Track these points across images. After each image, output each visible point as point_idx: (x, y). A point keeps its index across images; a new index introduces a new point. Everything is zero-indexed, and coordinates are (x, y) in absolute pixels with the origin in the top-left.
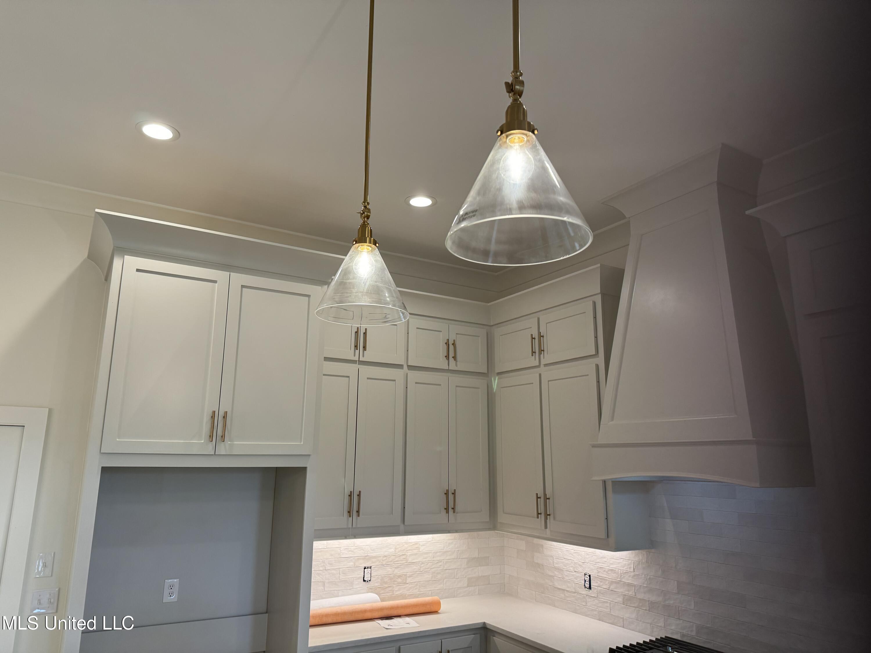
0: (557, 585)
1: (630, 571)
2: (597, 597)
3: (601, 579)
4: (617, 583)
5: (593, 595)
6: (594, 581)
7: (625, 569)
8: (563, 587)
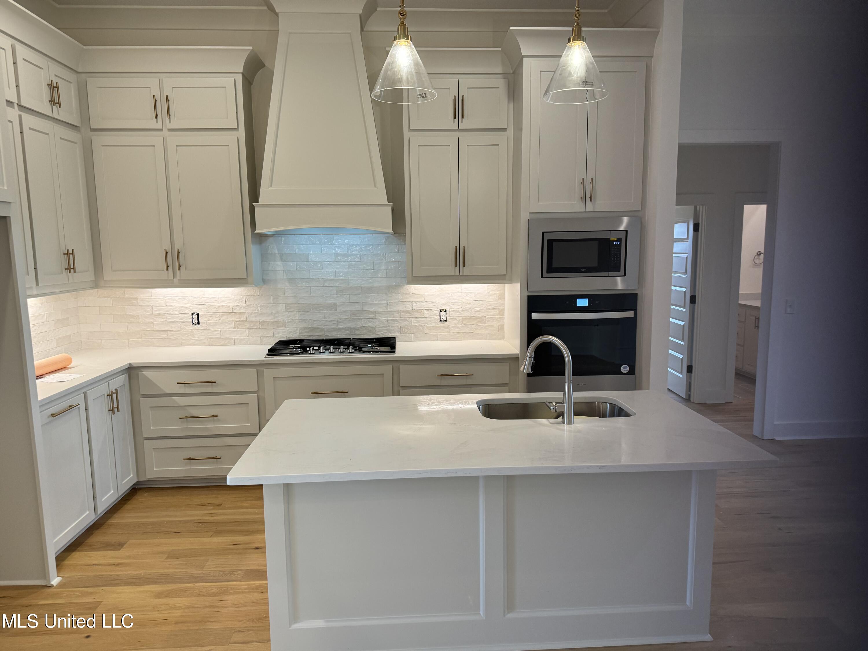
0: (157, 328)
1: (242, 303)
2: (206, 329)
3: (210, 314)
4: (229, 314)
5: (202, 329)
6: (202, 318)
7: (237, 303)
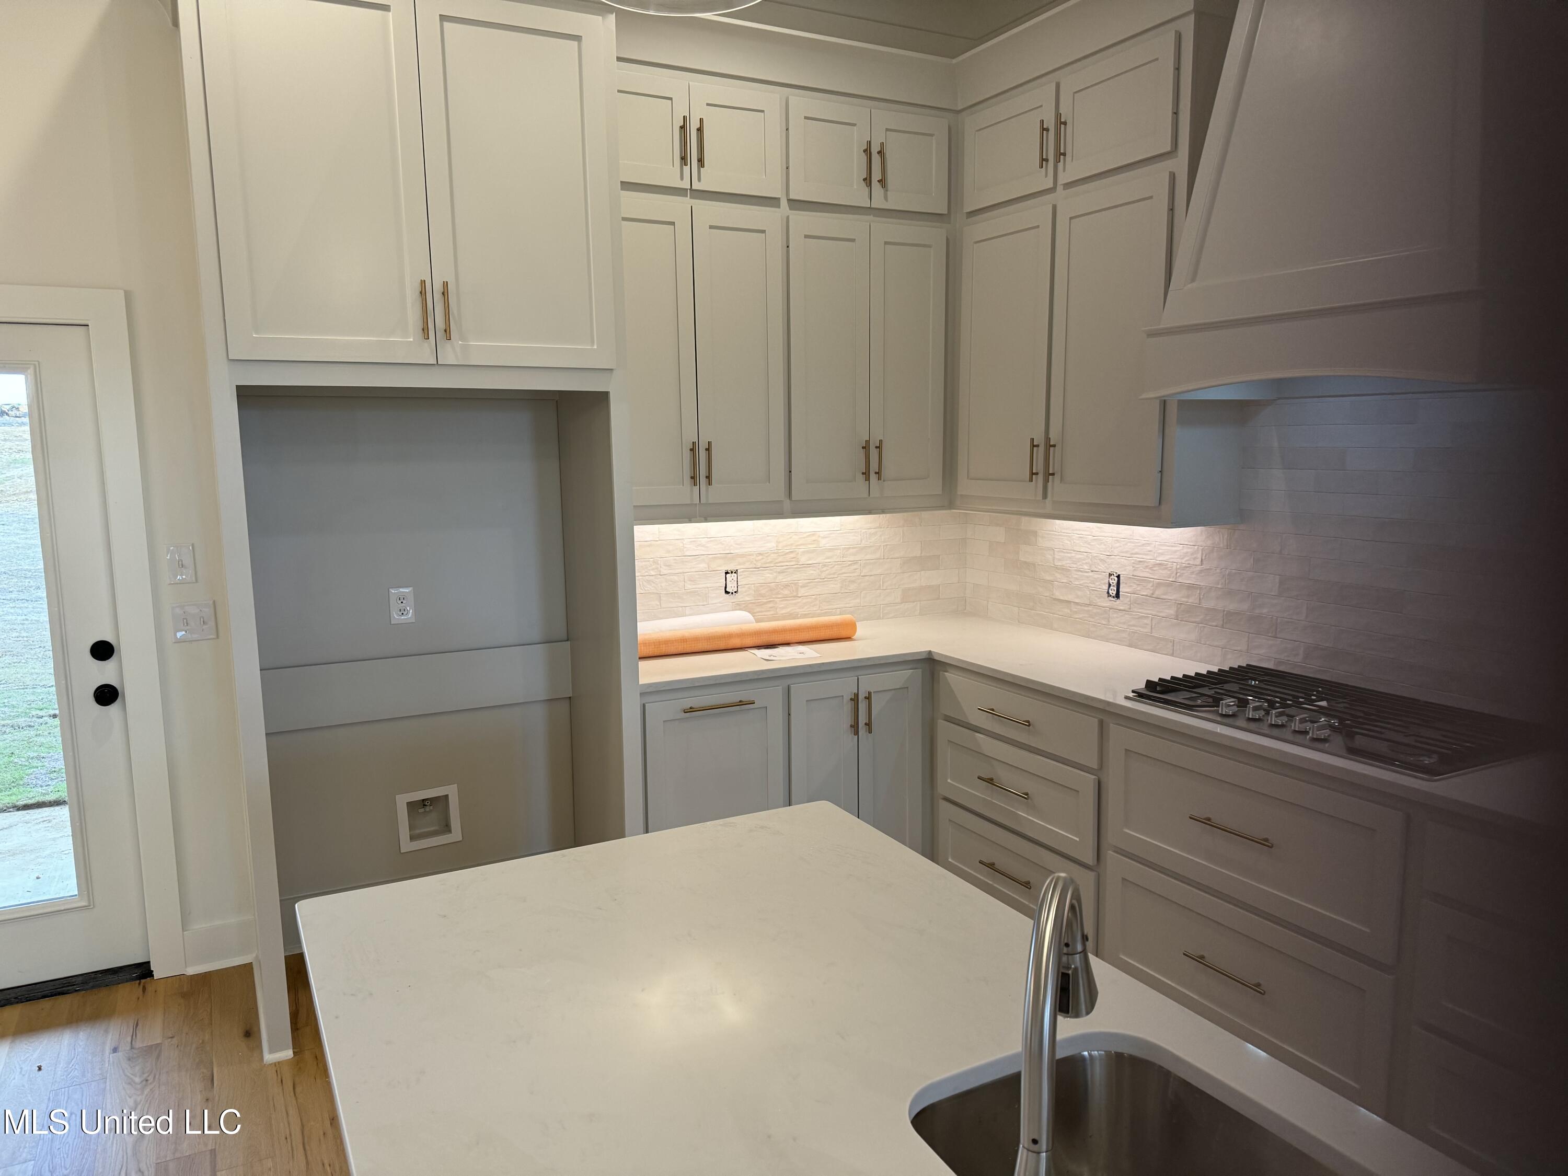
0: (1058, 594)
1: (1195, 564)
2: (1129, 611)
3: (1138, 580)
4: (1170, 585)
5: (1122, 608)
6: (1125, 585)
7: (1186, 561)
8: (1069, 597)
